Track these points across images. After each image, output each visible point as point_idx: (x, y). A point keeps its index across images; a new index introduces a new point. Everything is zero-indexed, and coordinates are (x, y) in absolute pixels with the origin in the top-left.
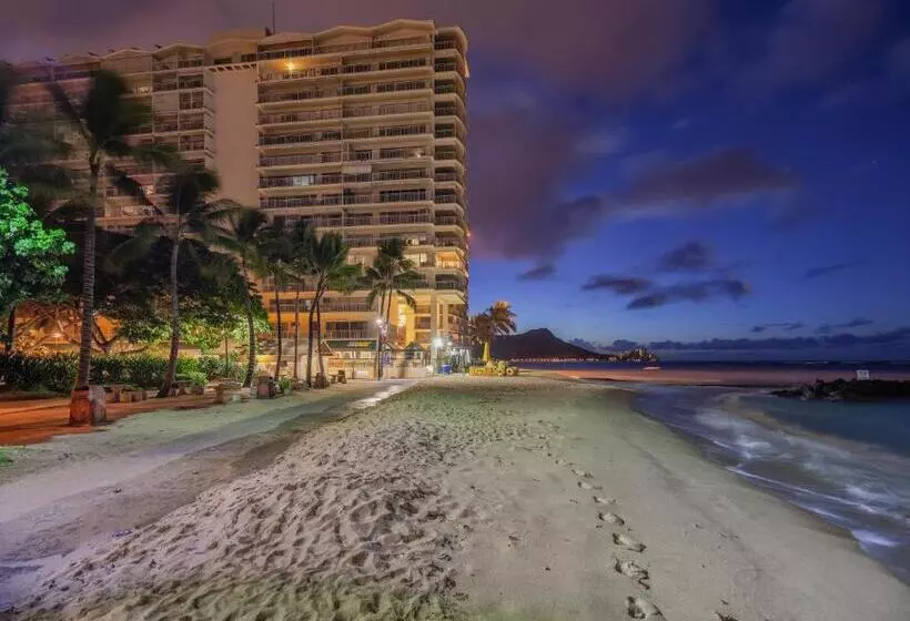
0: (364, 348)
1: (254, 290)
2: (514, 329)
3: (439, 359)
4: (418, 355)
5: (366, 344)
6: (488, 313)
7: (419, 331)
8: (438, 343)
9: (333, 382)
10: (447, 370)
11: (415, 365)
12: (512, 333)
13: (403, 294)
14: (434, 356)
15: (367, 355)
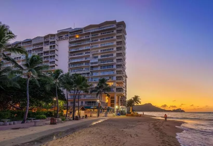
0: (95, 109)
1: (63, 93)
2: (140, 103)
3: (117, 111)
4: (111, 110)
5: (96, 107)
6: (133, 99)
7: (112, 104)
8: (116, 107)
9: (83, 118)
10: (119, 115)
11: (110, 113)
12: (139, 104)
13: (106, 94)
14: (116, 110)
15: (96, 110)
